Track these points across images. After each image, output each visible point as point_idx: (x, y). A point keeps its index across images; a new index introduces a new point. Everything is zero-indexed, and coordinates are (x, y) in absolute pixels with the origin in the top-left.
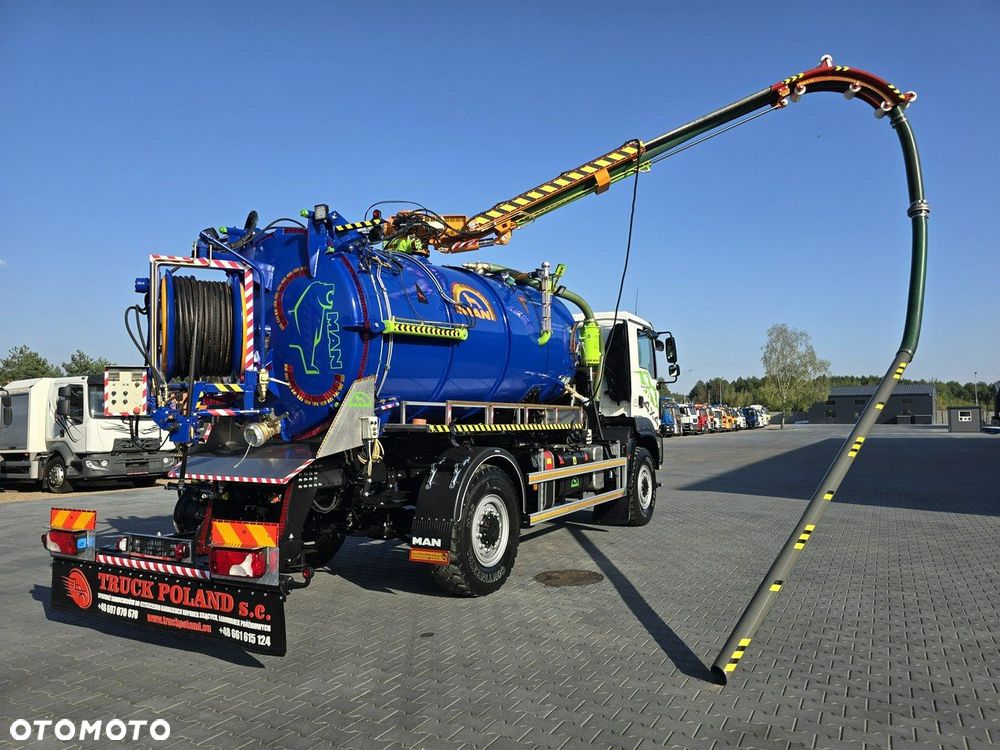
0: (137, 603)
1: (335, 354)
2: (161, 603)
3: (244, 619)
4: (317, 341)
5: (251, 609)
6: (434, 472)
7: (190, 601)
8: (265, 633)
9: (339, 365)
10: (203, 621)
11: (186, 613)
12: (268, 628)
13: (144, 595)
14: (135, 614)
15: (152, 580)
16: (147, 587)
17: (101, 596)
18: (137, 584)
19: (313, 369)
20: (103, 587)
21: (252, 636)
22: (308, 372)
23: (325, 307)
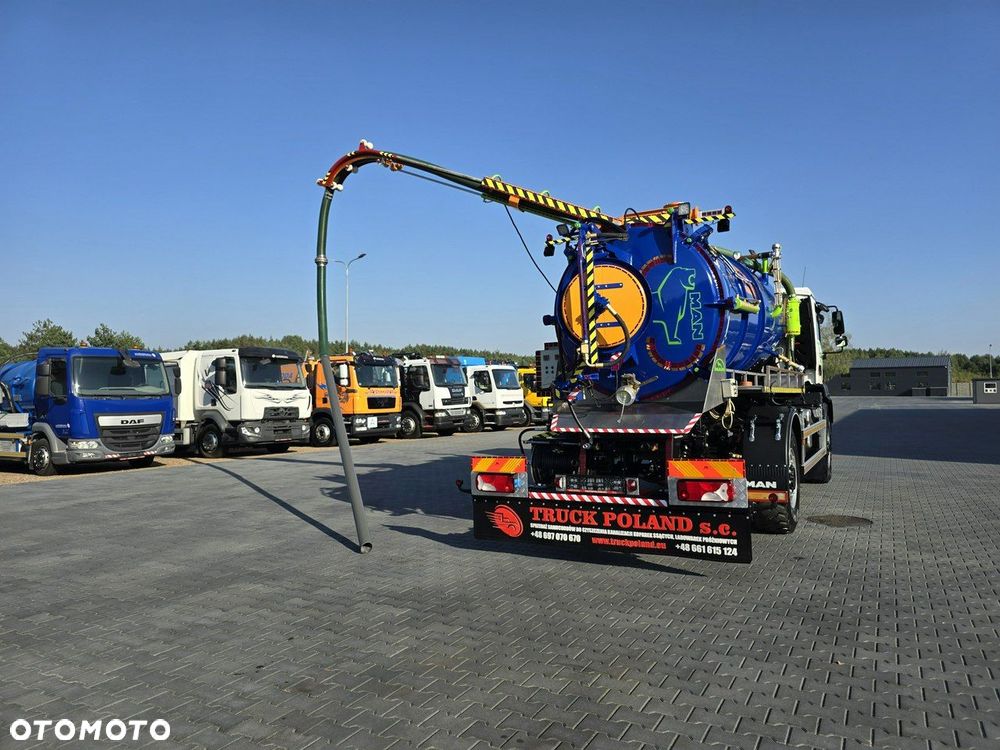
0: (579, 529)
1: (698, 327)
2: (607, 528)
3: (708, 536)
4: (680, 317)
5: (714, 527)
6: (753, 426)
7: (641, 524)
8: (732, 546)
9: (700, 336)
10: (657, 540)
11: (637, 534)
12: (735, 542)
13: (586, 522)
14: (578, 538)
15: (596, 510)
16: (589, 516)
17: (532, 525)
18: (576, 514)
19: (676, 340)
20: (536, 518)
21: (718, 548)
22: (670, 343)
23: (688, 288)
